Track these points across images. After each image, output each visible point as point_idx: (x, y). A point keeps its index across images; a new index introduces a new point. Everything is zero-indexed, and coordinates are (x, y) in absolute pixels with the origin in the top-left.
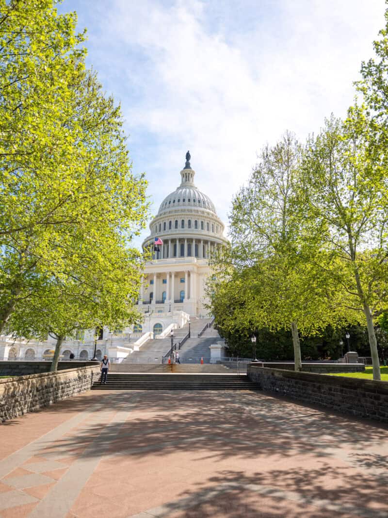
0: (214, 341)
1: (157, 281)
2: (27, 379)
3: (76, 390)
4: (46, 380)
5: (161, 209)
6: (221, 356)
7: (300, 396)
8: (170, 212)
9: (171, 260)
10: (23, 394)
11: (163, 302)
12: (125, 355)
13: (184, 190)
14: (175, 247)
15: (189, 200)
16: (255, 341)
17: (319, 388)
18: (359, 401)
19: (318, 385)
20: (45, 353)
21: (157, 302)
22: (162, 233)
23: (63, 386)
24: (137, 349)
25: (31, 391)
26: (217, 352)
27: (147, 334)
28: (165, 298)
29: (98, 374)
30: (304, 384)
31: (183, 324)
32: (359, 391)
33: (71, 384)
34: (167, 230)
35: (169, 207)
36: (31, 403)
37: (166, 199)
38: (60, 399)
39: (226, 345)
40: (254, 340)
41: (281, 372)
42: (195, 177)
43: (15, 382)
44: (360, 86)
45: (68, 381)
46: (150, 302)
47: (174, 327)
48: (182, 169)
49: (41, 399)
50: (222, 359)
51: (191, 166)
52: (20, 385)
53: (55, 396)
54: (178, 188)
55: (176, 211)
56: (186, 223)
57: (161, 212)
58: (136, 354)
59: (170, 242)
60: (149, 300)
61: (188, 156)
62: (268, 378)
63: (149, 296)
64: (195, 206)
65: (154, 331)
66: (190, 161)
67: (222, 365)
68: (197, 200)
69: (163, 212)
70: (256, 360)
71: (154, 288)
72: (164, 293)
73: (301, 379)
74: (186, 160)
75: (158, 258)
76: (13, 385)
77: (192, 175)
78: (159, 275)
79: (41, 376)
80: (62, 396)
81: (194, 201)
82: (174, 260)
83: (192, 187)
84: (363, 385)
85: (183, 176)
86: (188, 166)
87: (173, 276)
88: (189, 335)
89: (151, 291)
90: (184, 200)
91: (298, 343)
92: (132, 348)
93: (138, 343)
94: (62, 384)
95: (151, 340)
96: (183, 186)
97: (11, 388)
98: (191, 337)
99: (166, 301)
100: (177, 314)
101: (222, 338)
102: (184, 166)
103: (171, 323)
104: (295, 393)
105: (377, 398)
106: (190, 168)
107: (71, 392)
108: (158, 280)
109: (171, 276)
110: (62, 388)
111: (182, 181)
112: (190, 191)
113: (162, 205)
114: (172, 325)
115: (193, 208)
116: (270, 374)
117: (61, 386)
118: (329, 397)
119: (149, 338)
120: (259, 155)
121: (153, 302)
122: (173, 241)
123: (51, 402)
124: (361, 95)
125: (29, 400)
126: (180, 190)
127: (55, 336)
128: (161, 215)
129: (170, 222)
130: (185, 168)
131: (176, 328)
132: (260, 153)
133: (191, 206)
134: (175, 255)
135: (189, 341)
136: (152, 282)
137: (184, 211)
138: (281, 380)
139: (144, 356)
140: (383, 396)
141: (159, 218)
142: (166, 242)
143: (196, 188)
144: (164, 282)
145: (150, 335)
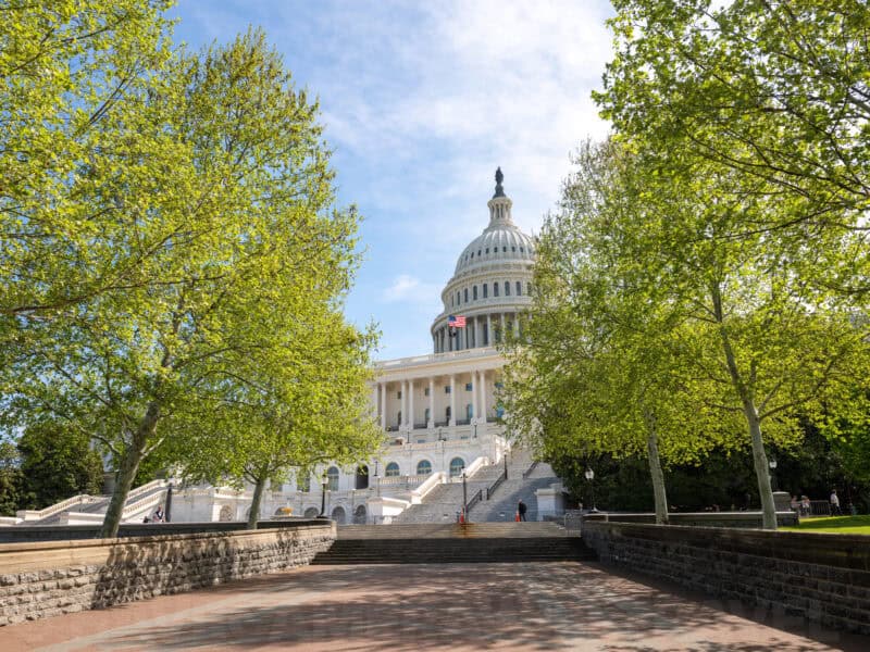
0: (546, 483)
1: (456, 387)
2: (161, 541)
3: (274, 565)
4: (204, 544)
5: (459, 268)
6: (556, 507)
7: (643, 567)
8: (473, 271)
9: (478, 351)
10: (150, 562)
11: (467, 422)
12: (398, 511)
13: (495, 232)
14: (485, 327)
15: (505, 249)
16: (592, 477)
17: (665, 549)
18: (713, 567)
19: (661, 544)
20: (276, 513)
21: (459, 423)
22: (463, 306)
23: (244, 555)
24: (417, 501)
25: (169, 561)
26: (547, 502)
27: (435, 476)
28: (471, 416)
29: (325, 540)
30: (648, 546)
31: (499, 458)
32: (711, 550)
33: (262, 554)
34: (470, 300)
35: (471, 263)
36: (171, 578)
37: (466, 251)
38: (238, 577)
39: (565, 490)
40: (590, 475)
41: (620, 526)
42: (513, 210)
43: (134, 545)
44: (618, 25)
45: (255, 548)
46: (447, 424)
47: (483, 462)
48: (491, 198)
49: (194, 574)
50: (557, 513)
51: (505, 192)
52: (144, 549)
53: (226, 571)
54: (486, 231)
55: (483, 269)
56: (502, 286)
57: (459, 273)
58: (416, 508)
59: (476, 321)
60: (444, 420)
61: (499, 176)
62: (605, 539)
63: (444, 412)
64: (515, 257)
65: (452, 470)
66: (503, 184)
67: (552, 523)
68: (518, 249)
69: (461, 272)
70: (595, 510)
71: (453, 400)
72: (469, 407)
73: (643, 537)
74: (495, 184)
75: (458, 349)
76: (130, 548)
77: (507, 206)
78: (459, 378)
79: (193, 538)
80: (241, 573)
81: (513, 249)
82: (483, 350)
83: (508, 226)
84: (717, 539)
85: (492, 210)
86: (499, 191)
87: (482, 378)
88: (505, 475)
89: (447, 405)
90: (496, 250)
91: (660, 476)
92: (409, 499)
93: (418, 491)
94: (239, 552)
95: (442, 486)
96: (492, 227)
97: (123, 553)
98: (510, 478)
99: (472, 421)
100: (488, 441)
101: (559, 477)
102: (494, 192)
103: (479, 456)
104: (637, 563)
105: (734, 560)
106: (503, 195)
107: (264, 566)
108: (459, 385)
109: (478, 378)
110: (242, 559)
111: (492, 218)
112: (505, 235)
113: (461, 260)
114: (480, 459)
115: (512, 261)
116: (606, 532)
117: (238, 557)
118: (676, 564)
119: (439, 482)
120: (575, 159)
121: (452, 422)
122: (482, 318)
123: (217, 580)
124: (622, 38)
125: (164, 574)
126: (489, 234)
127: (253, 480)
128: (459, 277)
129: (475, 288)
130: (495, 196)
131: (487, 464)
132: (577, 155)
133: (517, 258)
134: (486, 342)
135: (505, 485)
136: (448, 390)
137: (497, 267)
138: (621, 540)
139: (428, 513)
140: (742, 556)
141: (456, 282)
142: (469, 321)
143: (516, 228)
144: (469, 387)
145: (440, 478)
